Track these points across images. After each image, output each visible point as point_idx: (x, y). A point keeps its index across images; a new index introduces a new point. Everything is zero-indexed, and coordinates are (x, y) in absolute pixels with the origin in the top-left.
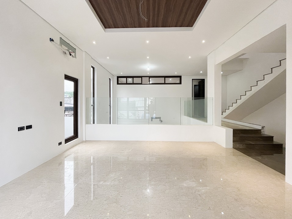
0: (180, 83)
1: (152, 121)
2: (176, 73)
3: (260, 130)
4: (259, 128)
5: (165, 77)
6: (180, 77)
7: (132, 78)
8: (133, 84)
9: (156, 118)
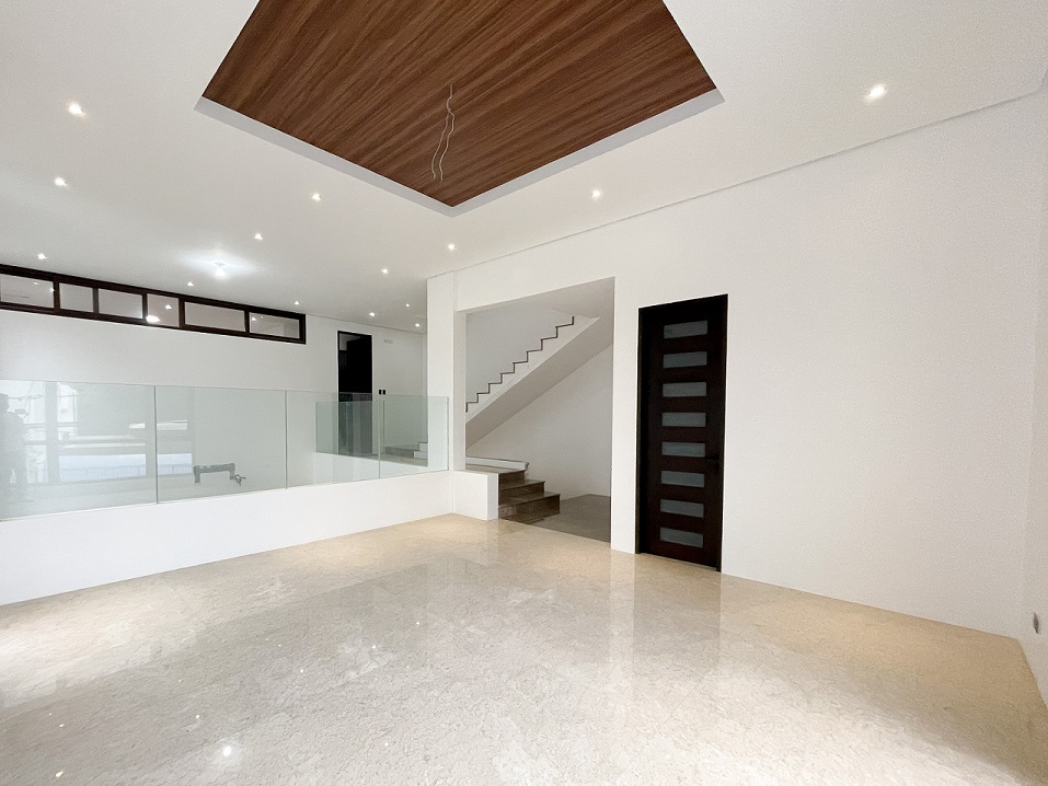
0: (302, 340)
1: (198, 481)
2: (297, 303)
3: (523, 472)
4: (521, 467)
5: (248, 309)
6: (301, 318)
7: (91, 289)
8: (96, 316)
9: (215, 469)
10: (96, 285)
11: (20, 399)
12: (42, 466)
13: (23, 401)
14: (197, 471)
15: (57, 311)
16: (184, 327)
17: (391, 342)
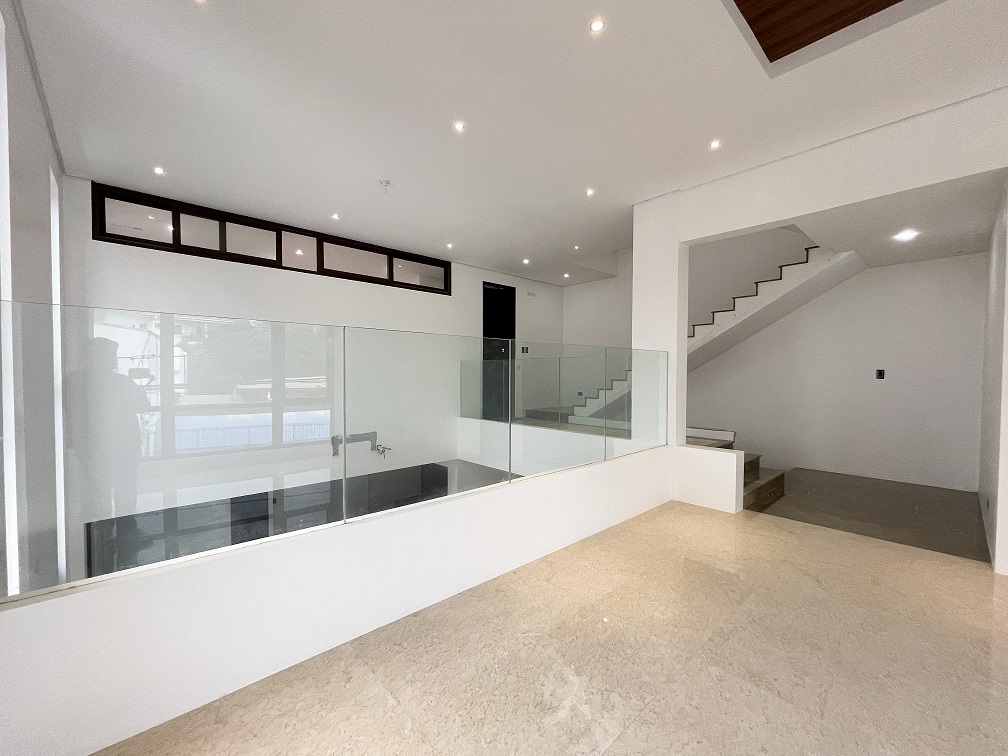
0: (447, 290)
1: (335, 452)
4: (729, 437)
5: (392, 254)
6: (446, 266)
7: (217, 222)
8: (222, 254)
9: (355, 439)
10: (223, 217)
11: (132, 359)
12: (153, 429)
13: (136, 361)
14: (335, 441)
15: (176, 246)
16: (322, 270)
17: (534, 295)
